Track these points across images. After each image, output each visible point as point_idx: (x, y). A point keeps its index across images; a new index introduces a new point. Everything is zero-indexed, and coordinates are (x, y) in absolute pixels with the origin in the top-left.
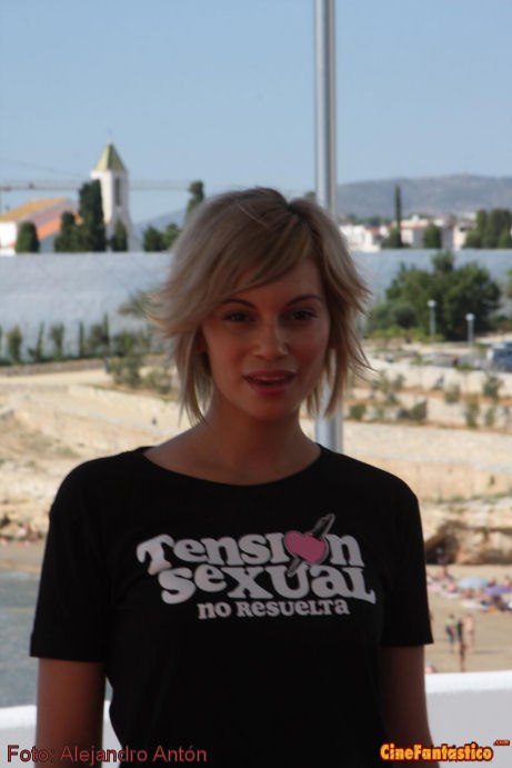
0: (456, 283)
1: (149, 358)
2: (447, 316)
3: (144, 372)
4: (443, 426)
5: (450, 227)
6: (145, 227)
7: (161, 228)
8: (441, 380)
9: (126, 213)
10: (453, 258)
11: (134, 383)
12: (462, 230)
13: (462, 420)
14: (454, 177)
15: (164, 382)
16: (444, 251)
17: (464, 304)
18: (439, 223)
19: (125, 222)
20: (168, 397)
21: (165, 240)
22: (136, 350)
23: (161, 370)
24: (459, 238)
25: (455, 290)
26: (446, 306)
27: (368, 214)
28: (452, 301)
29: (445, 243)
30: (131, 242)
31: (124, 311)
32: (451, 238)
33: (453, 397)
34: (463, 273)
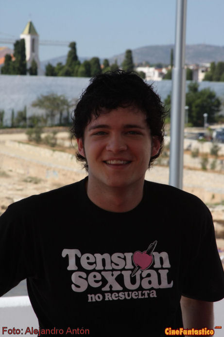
0: (199, 98)
1: (46, 129)
2: (194, 114)
3: (43, 136)
4: (190, 169)
5: (197, 70)
6: (47, 64)
7: (55, 65)
8: (190, 146)
9: (37, 56)
10: (198, 86)
11: (38, 141)
12: (203, 71)
13: (199, 166)
14: (199, 45)
15: (53, 141)
16: (194, 82)
17: (203, 108)
18: (191, 67)
19: (36, 60)
20: (55, 148)
21: (56, 71)
22: (40, 124)
23: (52, 135)
24: (201, 76)
25: (198, 101)
26: (194, 109)
27: (156, 62)
28: (196, 107)
29: (194, 77)
30: (39, 71)
31: (35, 105)
32: (197, 76)
33: (195, 154)
34: (203, 93)
